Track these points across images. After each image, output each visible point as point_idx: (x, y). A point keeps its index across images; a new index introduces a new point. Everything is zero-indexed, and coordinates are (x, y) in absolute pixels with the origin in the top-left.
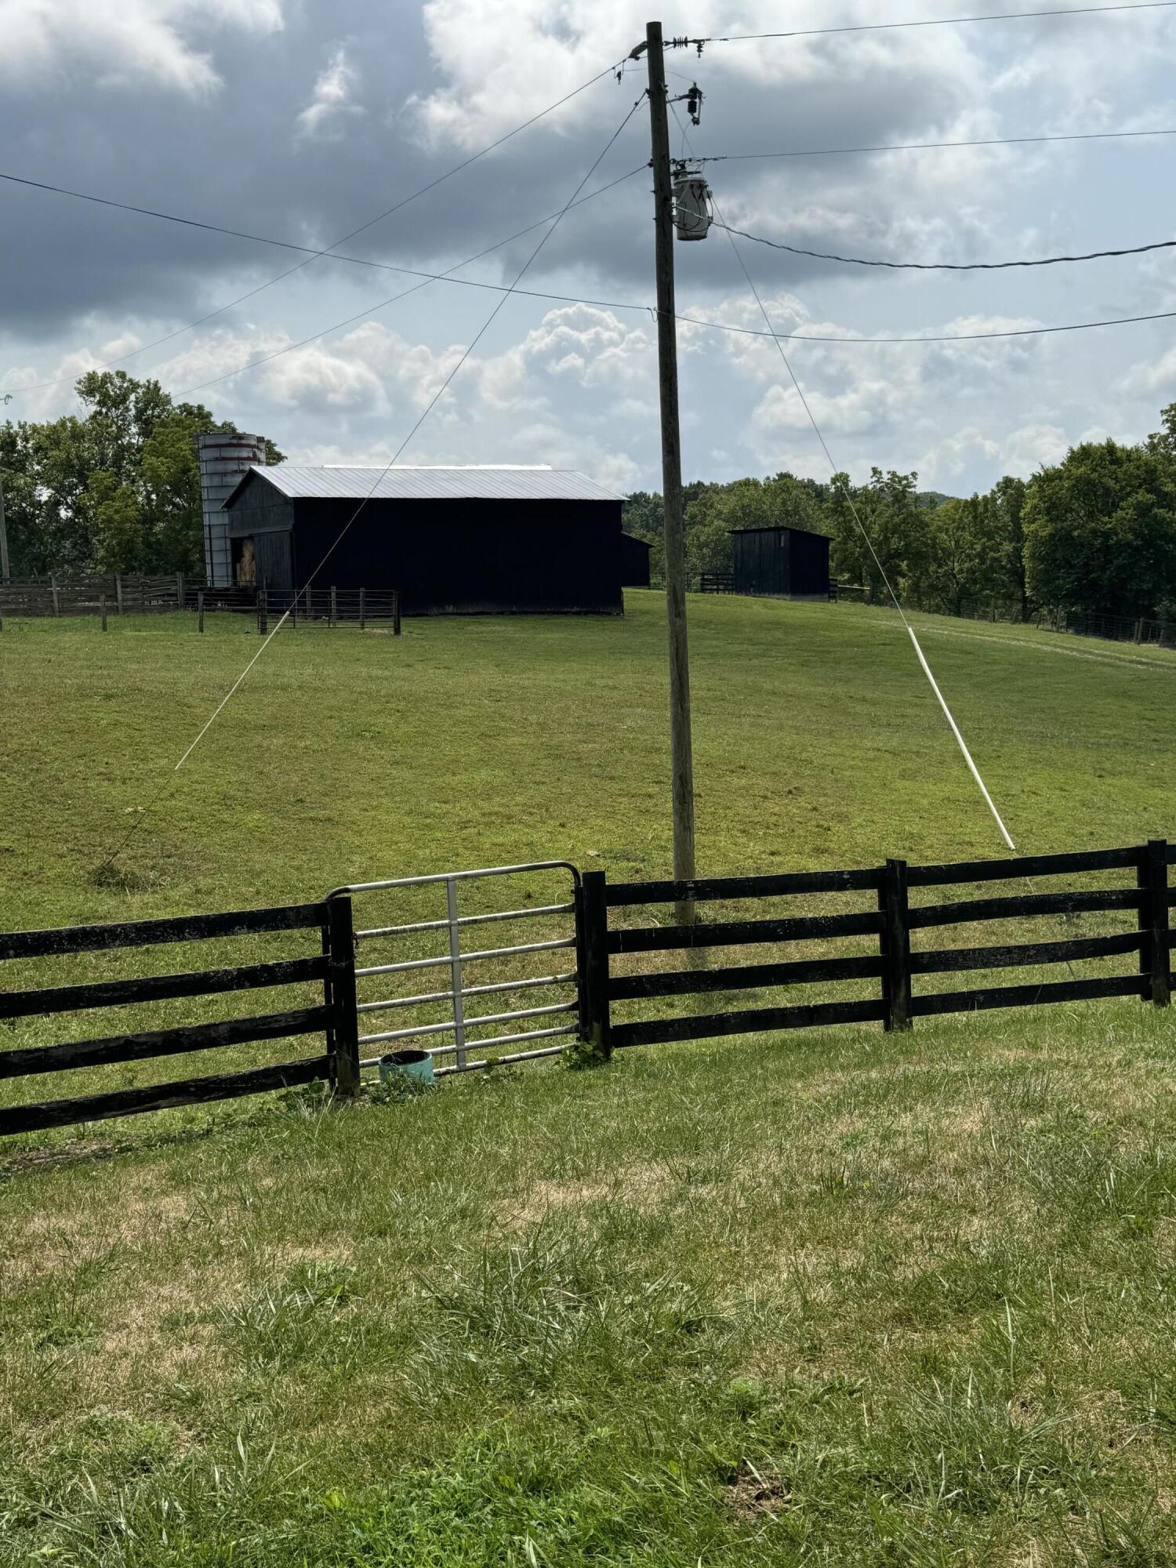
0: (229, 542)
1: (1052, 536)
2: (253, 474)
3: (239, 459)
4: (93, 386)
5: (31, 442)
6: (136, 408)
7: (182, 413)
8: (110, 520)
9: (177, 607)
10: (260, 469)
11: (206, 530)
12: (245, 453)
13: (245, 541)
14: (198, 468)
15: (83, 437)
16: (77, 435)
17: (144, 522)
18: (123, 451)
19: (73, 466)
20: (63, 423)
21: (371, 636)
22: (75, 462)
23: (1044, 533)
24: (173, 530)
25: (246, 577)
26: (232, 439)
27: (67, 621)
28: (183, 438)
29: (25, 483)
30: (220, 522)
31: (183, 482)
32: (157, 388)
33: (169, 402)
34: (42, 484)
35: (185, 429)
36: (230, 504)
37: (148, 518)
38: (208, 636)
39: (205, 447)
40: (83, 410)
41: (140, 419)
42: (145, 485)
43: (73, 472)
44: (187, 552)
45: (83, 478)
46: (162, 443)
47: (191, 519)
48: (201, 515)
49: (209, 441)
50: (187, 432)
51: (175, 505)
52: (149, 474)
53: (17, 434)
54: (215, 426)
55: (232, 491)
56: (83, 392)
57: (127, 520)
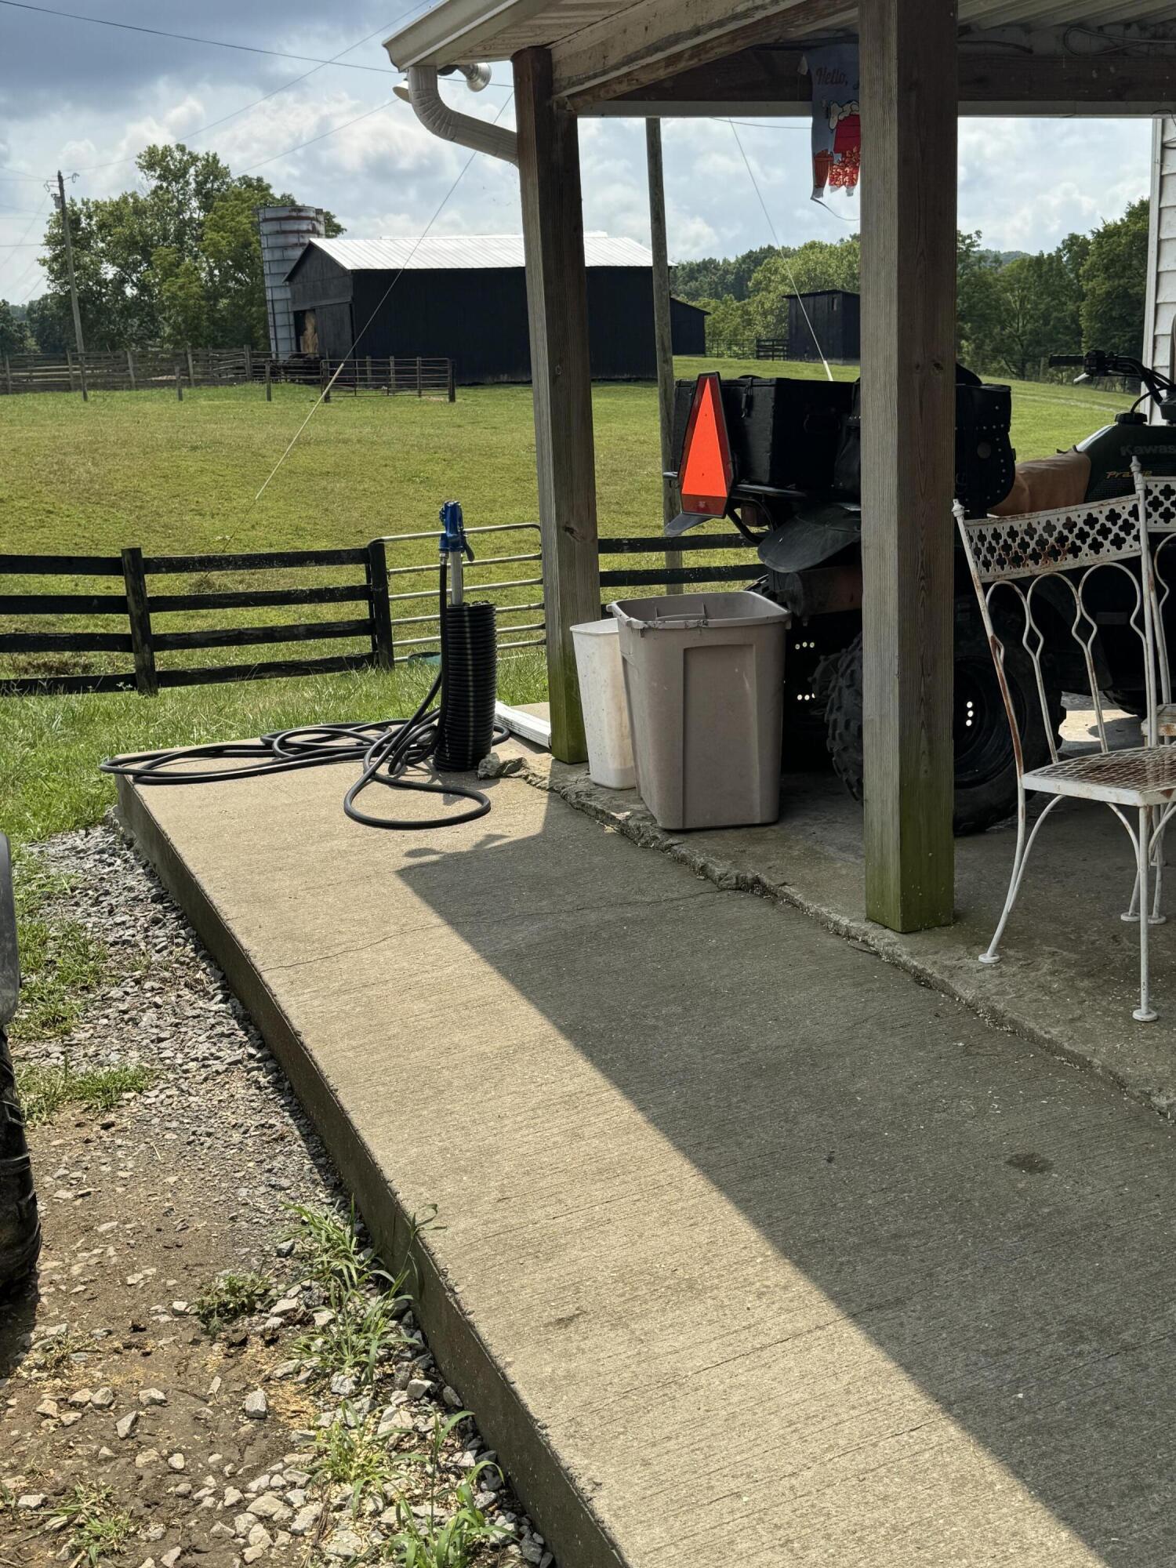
0: (292, 317)
1: (1108, 293)
2: (311, 247)
3: (298, 232)
4: (154, 160)
5: (95, 219)
6: (197, 182)
7: (241, 185)
8: (174, 297)
9: (246, 380)
10: (320, 242)
11: (269, 305)
12: (305, 225)
13: (308, 314)
14: (259, 242)
15: (145, 213)
16: (139, 211)
17: (208, 299)
18: (185, 225)
19: (137, 243)
20: (125, 200)
21: (427, 403)
22: (139, 238)
23: (1101, 291)
24: (236, 305)
25: (310, 349)
26: (292, 211)
27: (143, 393)
28: (243, 212)
29: (91, 261)
30: (283, 297)
31: (244, 258)
32: (216, 160)
33: (228, 174)
34: (108, 261)
35: (244, 201)
36: (291, 278)
37: (213, 295)
38: (277, 404)
39: (266, 220)
40: (145, 184)
41: (201, 193)
42: (207, 261)
43: (137, 249)
44: (251, 328)
45: (147, 255)
46: (222, 217)
47: (254, 295)
48: (263, 291)
49: (269, 215)
50: (245, 205)
51: (238, 281)
52: (211, 249)
53: (81, 211)
54: (274, 198)
55: (293, 264)
56: (143, 167)
57: (192, 297)
